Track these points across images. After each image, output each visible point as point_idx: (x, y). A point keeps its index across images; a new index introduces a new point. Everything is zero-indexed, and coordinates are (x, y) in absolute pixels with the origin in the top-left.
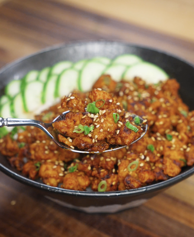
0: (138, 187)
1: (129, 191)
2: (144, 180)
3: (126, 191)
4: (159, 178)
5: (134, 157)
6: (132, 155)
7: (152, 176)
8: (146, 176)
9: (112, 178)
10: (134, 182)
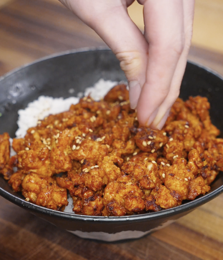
0: (120, 215)
1: (109, 218)
2: (130, 207)
3: (106, 218)
4: (149, 208)
5: (124, 180)
6: (123, 177)
7: (141, 204)
8: (133, 204)
9: (97, 201)
10: (118, 209)
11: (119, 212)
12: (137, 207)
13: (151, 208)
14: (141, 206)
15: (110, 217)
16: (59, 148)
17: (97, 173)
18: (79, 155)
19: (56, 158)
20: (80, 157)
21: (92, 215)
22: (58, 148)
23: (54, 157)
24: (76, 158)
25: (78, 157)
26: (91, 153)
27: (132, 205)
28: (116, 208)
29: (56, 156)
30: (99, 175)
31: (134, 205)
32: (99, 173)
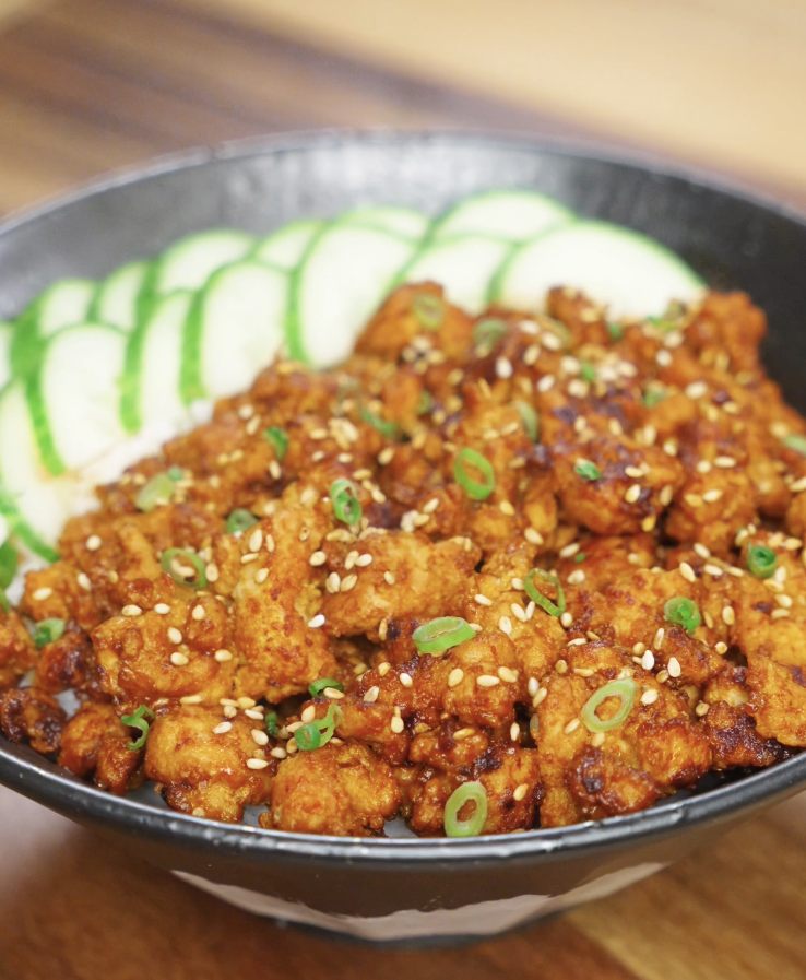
1: (603, 827)
2: (664, 768)
3: (590, 827)
4: (732, 759)
5: (606, 662)
6: (595, 650)
7: (700, 748)
8: (675, 752)
9: (511, 767)
10: (622, 783)
11: (631, 794)
12: (689, 766)
13: (740, 756)
14: (700, 757)
15: (607, 821)
16: (280, 597)
17: (488, 653)
18: (365, 610)
19: (269, 640)
20: (369, 617)
21: (498, 831)
22: (275, 599)
23: (262, 640)
24: (355, 627)
25: (363, 620)
26: (409, 589)
27: (670, 757)
28: (613, 779)
29: (271, 634)
30: (496, 661)
31: (677, 756)
32: (493, 650)
